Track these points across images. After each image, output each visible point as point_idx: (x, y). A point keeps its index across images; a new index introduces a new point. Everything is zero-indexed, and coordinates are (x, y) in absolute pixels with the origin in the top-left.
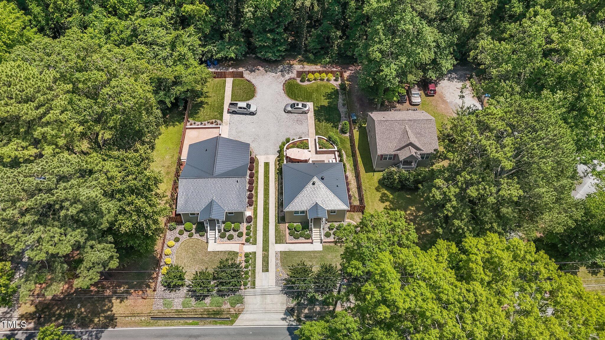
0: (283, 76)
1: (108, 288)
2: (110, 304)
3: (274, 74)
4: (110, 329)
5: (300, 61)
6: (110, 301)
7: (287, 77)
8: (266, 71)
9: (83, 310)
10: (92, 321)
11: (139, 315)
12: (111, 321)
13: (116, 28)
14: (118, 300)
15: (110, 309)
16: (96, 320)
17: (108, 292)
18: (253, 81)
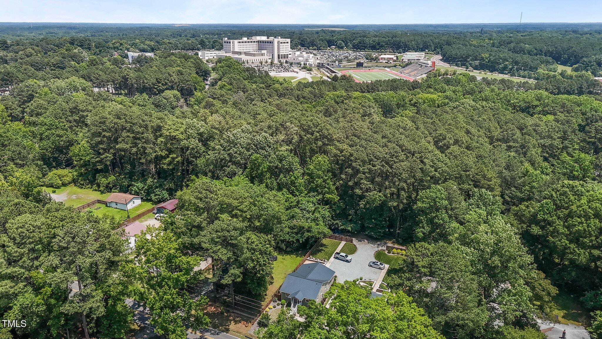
0: (378, 247)
1: (232, 316)
2: (229, 323)
3: (373, 245)
4: (225, 333)
5: (393, 242)
6: (230, 322)
7: (380, 248)
8: (368, 243)
9: (217, 321)
10: (218, 327)
11: (240, 333)
12: (227, 330)
13: (290, 200)
14: (234, 323)
15: (228, 326)
16: (221, 328)
17: (231, 318)
18: (358, 246)
